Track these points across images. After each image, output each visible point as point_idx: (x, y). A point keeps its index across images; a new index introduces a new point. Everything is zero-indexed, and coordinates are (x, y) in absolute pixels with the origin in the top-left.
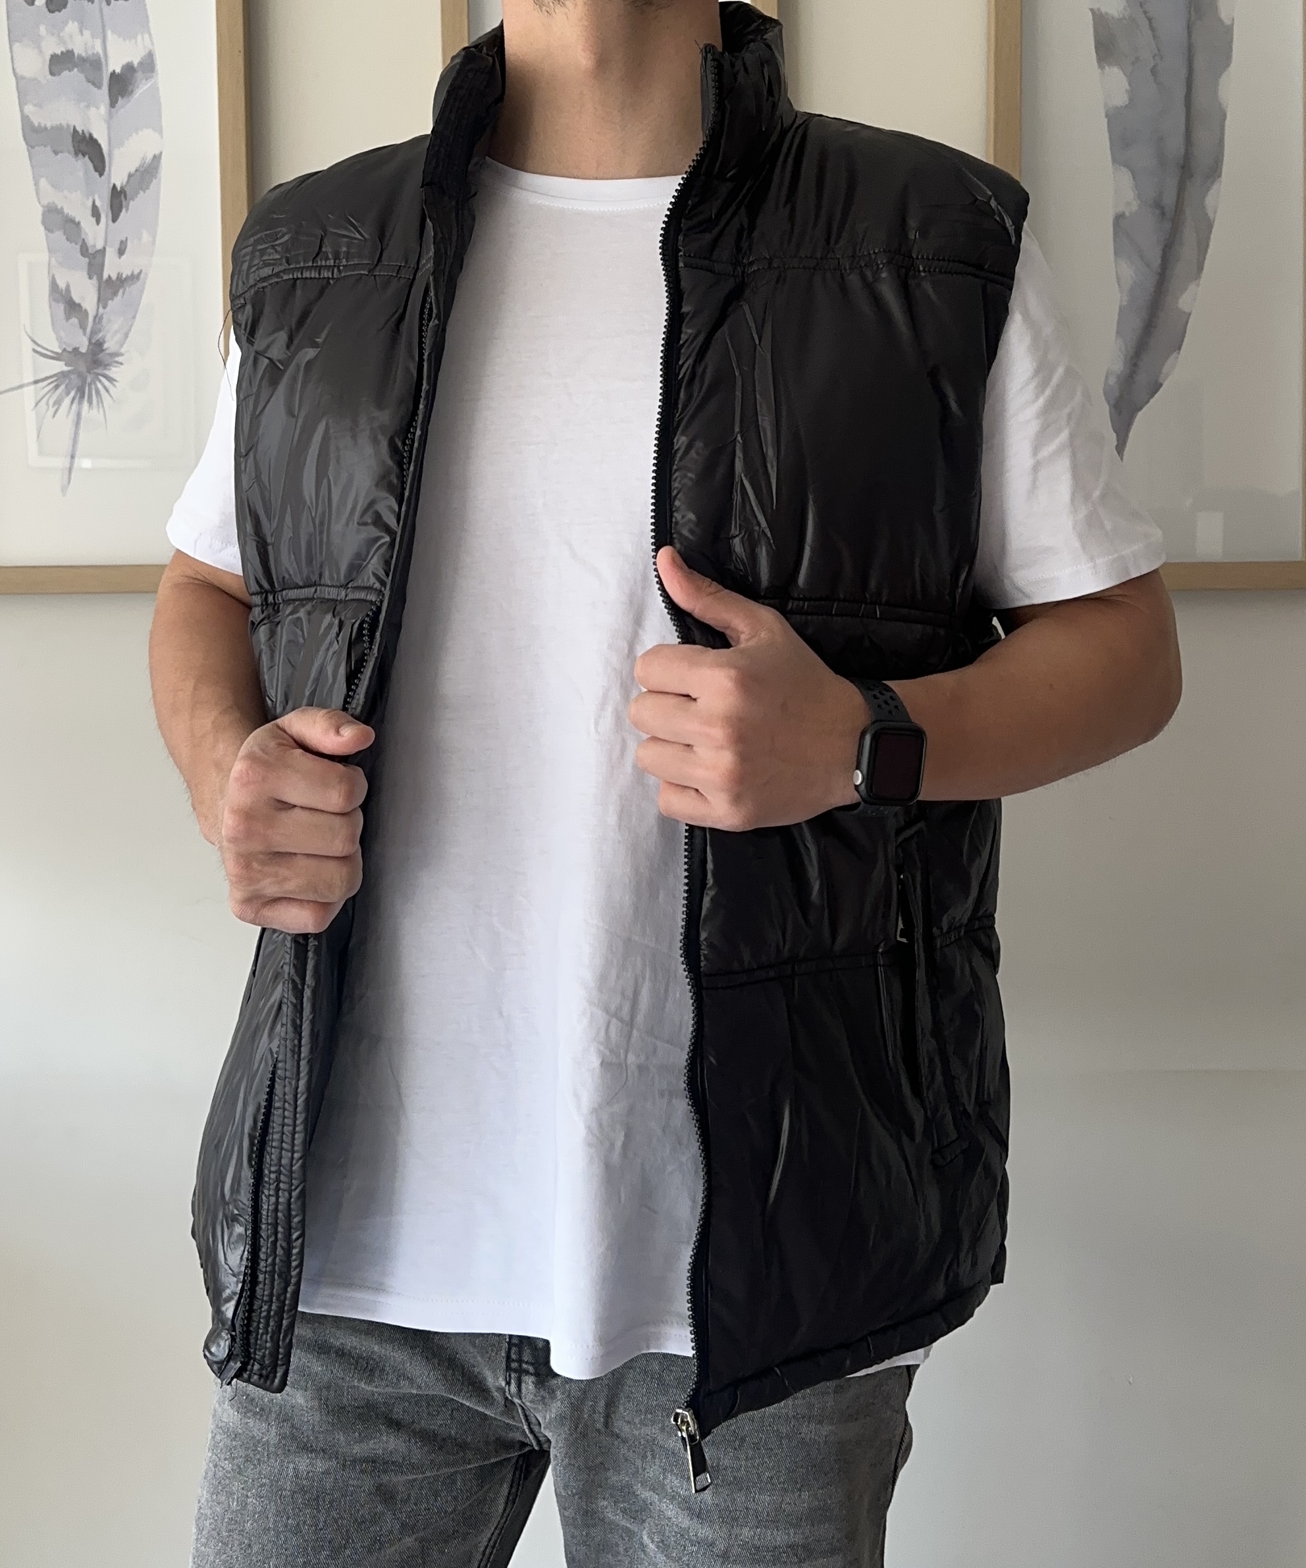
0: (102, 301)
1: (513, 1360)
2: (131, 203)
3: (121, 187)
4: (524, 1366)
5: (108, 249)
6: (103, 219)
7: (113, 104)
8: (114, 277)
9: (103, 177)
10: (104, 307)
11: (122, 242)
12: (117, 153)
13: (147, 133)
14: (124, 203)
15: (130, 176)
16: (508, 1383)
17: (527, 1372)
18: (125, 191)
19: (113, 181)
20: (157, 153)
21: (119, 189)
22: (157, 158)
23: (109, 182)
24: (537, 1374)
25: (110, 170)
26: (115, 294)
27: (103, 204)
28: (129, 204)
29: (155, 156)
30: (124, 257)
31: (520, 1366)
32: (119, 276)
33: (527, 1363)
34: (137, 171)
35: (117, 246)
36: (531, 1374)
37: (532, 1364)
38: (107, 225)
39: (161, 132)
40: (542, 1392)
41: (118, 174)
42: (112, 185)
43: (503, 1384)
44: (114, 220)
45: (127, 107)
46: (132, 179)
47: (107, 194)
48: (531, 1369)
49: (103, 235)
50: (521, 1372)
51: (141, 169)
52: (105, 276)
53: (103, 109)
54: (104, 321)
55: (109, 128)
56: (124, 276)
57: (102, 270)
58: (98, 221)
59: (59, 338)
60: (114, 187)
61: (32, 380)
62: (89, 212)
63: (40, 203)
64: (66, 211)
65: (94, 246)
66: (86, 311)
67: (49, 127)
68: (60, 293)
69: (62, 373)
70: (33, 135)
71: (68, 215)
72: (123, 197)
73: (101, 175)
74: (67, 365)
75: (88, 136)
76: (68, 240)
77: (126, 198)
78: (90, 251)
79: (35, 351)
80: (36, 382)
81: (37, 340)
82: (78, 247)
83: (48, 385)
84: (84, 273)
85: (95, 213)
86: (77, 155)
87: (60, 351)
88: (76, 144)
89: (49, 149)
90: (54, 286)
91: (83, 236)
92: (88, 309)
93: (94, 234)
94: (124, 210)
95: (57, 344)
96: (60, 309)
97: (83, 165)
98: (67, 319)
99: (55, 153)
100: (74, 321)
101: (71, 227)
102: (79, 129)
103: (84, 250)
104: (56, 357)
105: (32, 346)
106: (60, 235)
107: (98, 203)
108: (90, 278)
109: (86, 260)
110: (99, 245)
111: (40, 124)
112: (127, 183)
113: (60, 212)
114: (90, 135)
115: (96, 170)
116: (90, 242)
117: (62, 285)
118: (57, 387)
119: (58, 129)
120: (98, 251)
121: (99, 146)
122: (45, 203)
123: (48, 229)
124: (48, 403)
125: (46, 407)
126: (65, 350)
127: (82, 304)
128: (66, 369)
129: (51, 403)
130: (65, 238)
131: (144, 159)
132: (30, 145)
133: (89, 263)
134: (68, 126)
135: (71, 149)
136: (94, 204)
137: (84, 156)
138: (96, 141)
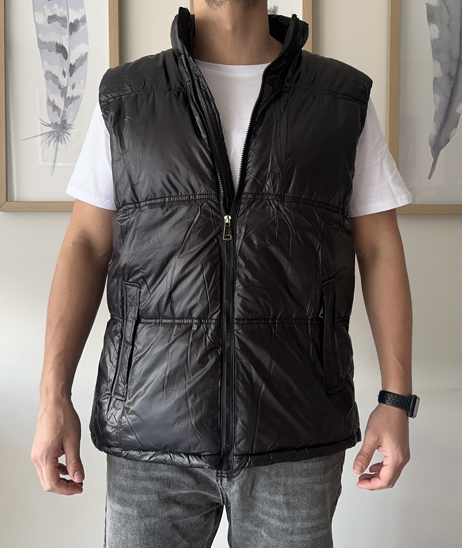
0: (66, 105)
1: (219, 473)
2: (77, 70)
4: (223, 475)
5: (68, 87)
6: (67, 76)
7: (71, 34)
8: (70, 97)
10: (67, 108)
11: (73, 84)
12: (72, 52)
13: (83, 45)
14: (74, 70)
16: (217, 481)
17: (224, 477)
18: (75, 66)
20: (86, 52)
21: (72, 65)
22: (86, 54)
23: (69, 62)
24: (228, 477)
25: (69, 58)
26: (71, 103)
27: (67, 70)
29: (86, 53)
30: (74, 90)
31: (222, 475)
32: (72, 97)
33: (224, 474)
34: (79, 58)
35: (72, 86)
36: (226, 477)
37: (226, 474)
38: (68, 78)
39: (88, 45)
40: (230, 483)
41: (72, 60)
43: (215, 481)
44: (71, 76)
45: (75, 35)
46: (77, 61)
47: (68, 66)
48: (226, 476)
49: (67, 82)
50: (222, 477)
51: (81, 58)
52: (67, 96)
53: (67, 36)
54: (67, 113)
55: (69, 43)
56: (74, 97)
57: (66, 94)
58: (65, 77)
59: (50, 119)
60: (71, 64)
61: (40, 134)
62: (62, 73)
63: (44, 69)
64: (53, 73)
65: (63, 85)
66: (60, 109)
67: (47, 42)
68: (51, 102)
69: (51, 131)
70: (42, 45)
71: (54, 74)
72: (74, 68)
73: (66, 60)
74: (53, 128)
75: (61, 45)
76: (54, 83)
77: (75, 68)
78: (62, 87)
79: (41, 123)
80: (42, 135)
81: (42, 120)
82: (57, 86)
83: (46, 136)
84: (60, 95)
85: (64, 73)
86: (57, 52)
87: (50, 123)
88: (57, 49)
89: (47, 50)
90: (49, 100)
91: (59, 82)
92: (61, 109)
93: (64, 81)
94: (74, 73)
95: (49, 121)
96: (51, 107)
97: (60, 56)
98: (53, 112)
99: (50, 51)
100: (56, 112)
101: (55, 78)
102: (58, 43)
103: (60, 87)
104: (49, 126)
105: (40, 121)
106: (51, 81)
107: (65, 70)
108: (62, 97)
109: (61, 90)
110: (65, 85)
111: (44, 41)
112: (76, 63)
113: (51, 73)
114: (62, 45)
115: (64, 58)
116: (62, 84)
117: (51, 99)
118: (49, 136)
119: (51, 43)
120: (65, 87)
121: (65, 49)
122: (46, 70)
123: (47, 79)
124: (46, 142)
125: (45, 144)
126: (52, 123)
127: (59, 107)
128: (53, 130)
129: (47, 142)
130: (53, 82)
131: (82, 54)
132: (41, 49)
133: (62, 92)
134: (54, 42)
135: (56, 50)
136: (63, 71)
137: (60, 52)
138: (64, 47)
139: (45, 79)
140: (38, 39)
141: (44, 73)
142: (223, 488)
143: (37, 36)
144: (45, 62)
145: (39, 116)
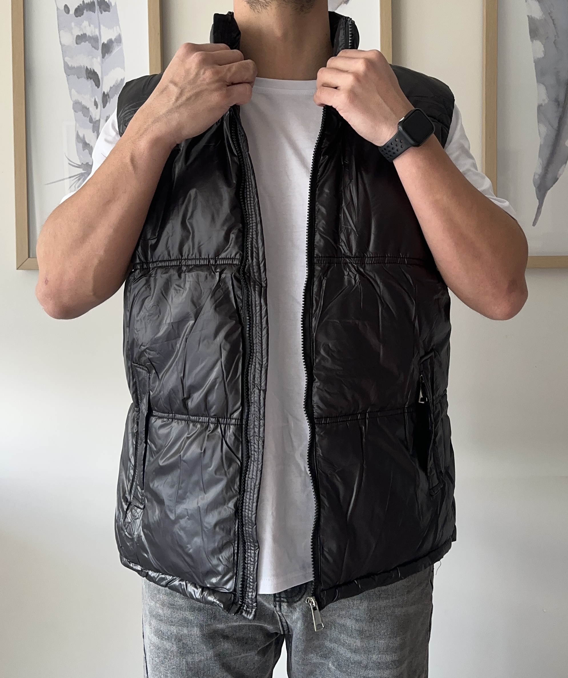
1: (277, 597)
4: (282, 599)
6: (99, 106)
7: (103, 57)
11: (107, 116)
14: (108, 100)
15: (111, 88)
16: (275, 607)
17: (283, 602)
18: (109, 95)
19: (103, 90)
24: (288, 602)
28: (110, 99)
29: (121, 79)
33: (283, 598)
36: (285, 602)
37: (285, 598)
38: (101, 110)
39: (124, 69)
40: (291, 609)
41: (105, 88)
42: (103, 92)
43: (273, 607)
44: (104, 107)
45: (109, 58)
48: (285, 600)
50: (280, 602)
53: (99, 58)
55: (102, 67)
58: (97, 108)
59: (80, 158)
60: (104, 93)
61: (68, 176)
62: (93, 104)
63: (71, 99)
64: (83, 103)
65: (95, 118)
68: (80, 138)
70: (69, 70)
73: (98, 87)
75: (92, 70)
76: (84, 116)
77: (109, 98)
78: (94, 120)
79: (69, 164)
80: (70, 177)
81: (71, 160)
83: (75, 179)
85: (96, 104)
86: (88, 79)
87: (80, 164)
88: (87, 74)
89: (76, 76)
90: (78, 136)
93: (95, 113)
94: (108, 103)
95: (79, 160)
96: (81, 145)
97: (90, 83)
99: (78, 78)
100: (87, 151)
101: (85, 110)
102: (89, 68)
104: (79, 167)
106: (80, 113)
107: (97, 100)
108: (94, 132)
109: (92, 124)
110: (97, 119)
112: (109, 91)
114: (94, 70)
115: (96, 86)
116: (93, 117)
117: (81, 135)
119: (79, 68)
120: (97, 121)
122: (74, 100)
123: (75, 111)
125: (74, 188)
126: (82, 163)
127: (90, 144)
128: (83, 172)
129: (77, 186)
130: (82, 115)
131: (117, 81)
132: (68, 75)
133: (93, 126)
134: (84, 66)
135: (86, 77)
136: (95, 100)
137: (91, 79)
138: (96, 73)
139: (73, 111)
141: (72, 103)
142: (282, 614)
143: (64, 60)
144: (73, 91)
145: (67, 156)
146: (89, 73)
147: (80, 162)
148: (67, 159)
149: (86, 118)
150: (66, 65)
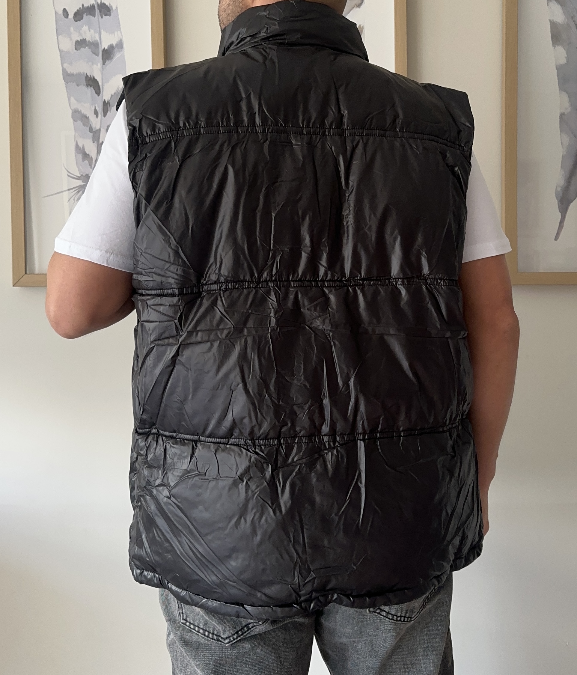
2: (112, 108)
3: (108, 101)
5: (101, 129)
6: (99, 115)
7: (104, 63)
9: (99, 96)
11: (107, 125)
12: (106, 86)
14: (109, 109)
15: (112, 96)
18: (109, 103)
19: (104, 98)
21: (107, 102)
23: (102, 98)
25: (102, 93)
27: (100, 109)
28: (111, 108)
34: (115, 93)
35: (105, 127)
38: (101, 118)
41: (106, 95)
42: (103, 100)
44: (104, 116)
45: (110, 64)
46: (113, 97)
47: (101, 104)
49: (100, 123)
51: (117, 93)
52: (100, 142)
53: (100, 65)
55: (102, 74)
57: (99, 138)
58: (97, 117)
59: (79, 170)
60: (105, 101)
61: (67, 189)
62: (93, 112)
63: (71, 108)
64: (83, 112)
65: (95, 128)
66: (91, 157)
67: (75, 74)
68: (80, 149)
69: (81, 185)
70: (68, 77)
71: (83, 114)
72: (108, 106)
73: (98, 95)
74: (83, 182)
75: (92, 78)
76: (83, 125)
77: (110, 106)
78: (94, 130)
79: (69, 176)
80: (69, 190)
81: (69, 171)
82: (88, 128)
83: (74, 191)
84: (91, 140)
85: (96, 113)
86: (87, 86)
87: (80, 176)
88: (87, 81)
89: (75, 83)
90: (77, 146)
91: (90, 123)
92: (93, 157)
93: (95, 122)
94: (109, 112)
95: (78, 172)
96: (80, 156)
97: (90, 91)
98: (83, 161)
99: (78, 85)
100: (86, 162)
101: (85, 119)
102: (89, 75)
103: (91, 130)
104: (78, 178)
105: (66, 173)
106: (80, 123)
107: (97, 108)
108: (94, 142)
109: (92, 134)
110: (98, 128)
111: (70, 72)
112: (110, 99)
113: (80, 112)
114: (94, 77)
115: (96, 93)
116: (94, 126)
117: (81, 146)
118: (78, 192)
119: (79, 75)
120: (97, 130)
121: (98, 82)
122: (73, 108)
123: (75, 120)
124: (74, 199)
125: (73, 201)
126: (82, 175)
127: (90, 154)
128: (83, 184)
129: (76, 199)
131: (118, 88)
132: (66, 82)
133: (93, 136)
134: (84, 73)
135: (85, 84)
136: (95, 109)
137: (91, 86)
138: (96, 80)
139: (72, 120)
140: (64, 70)
141: (71, 112)
143: (62, 66)
144: (72, 99)
145: (66, 167)
146: (88, 80)
147: (80, 174)
148: (66, 172)
149: (86, 127)
150: (64, 71)
